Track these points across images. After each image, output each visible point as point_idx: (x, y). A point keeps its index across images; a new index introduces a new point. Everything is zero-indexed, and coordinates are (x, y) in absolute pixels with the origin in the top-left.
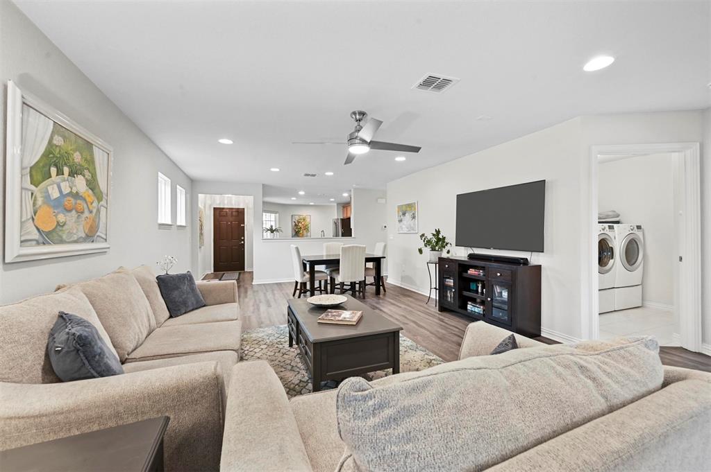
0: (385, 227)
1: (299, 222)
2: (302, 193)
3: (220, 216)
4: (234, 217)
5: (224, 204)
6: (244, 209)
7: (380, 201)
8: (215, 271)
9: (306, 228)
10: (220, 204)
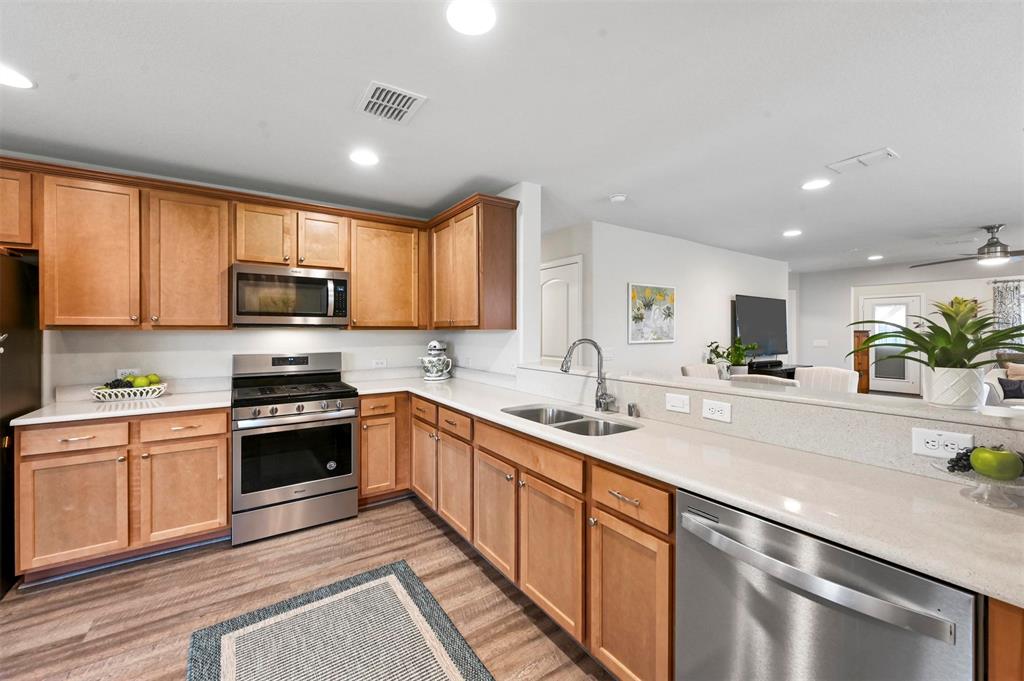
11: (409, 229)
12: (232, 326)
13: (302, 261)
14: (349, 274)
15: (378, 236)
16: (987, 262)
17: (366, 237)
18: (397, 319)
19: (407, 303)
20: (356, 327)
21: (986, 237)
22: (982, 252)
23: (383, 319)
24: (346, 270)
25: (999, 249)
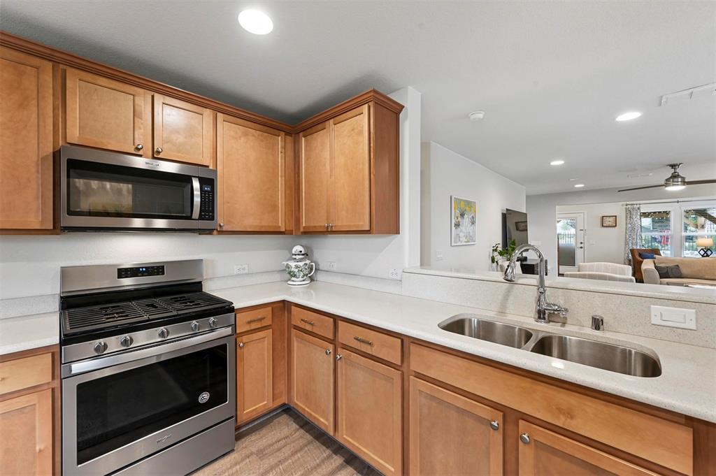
11: (276, 132)
12: (58, 229)
13: (159, 152)
14: (215, 172)
15: (246, 135)
16: (670, 189)
17: (232, 133)
18: (264, 223)
19: (274, 207)
20: (221, 232)
21: (670, 172)
22: (668, 182)
23: (250, 223)
24: (211, 168)
25: (680, 180)
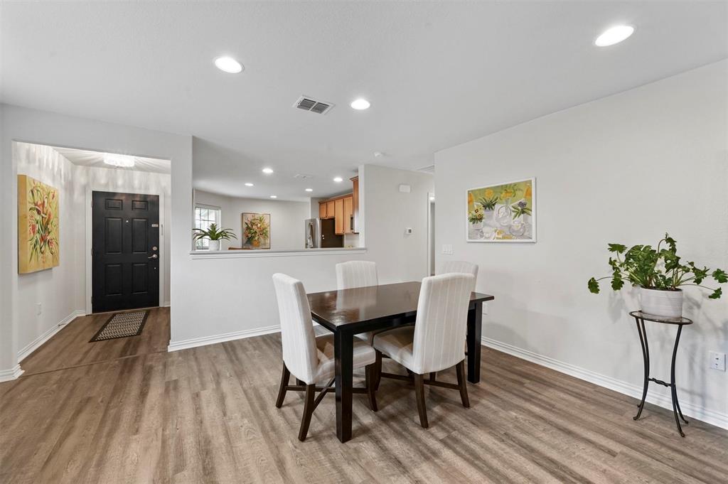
0: (410, 231)
1: (253, 224)
2: (268, 171)
3: (107, 207)
4: (137, 211)
5: (116, 186)
6: (158, 196)
7: (403, 188)
8: (94, 310)
9: (264, 233)
10: (107, 185)
